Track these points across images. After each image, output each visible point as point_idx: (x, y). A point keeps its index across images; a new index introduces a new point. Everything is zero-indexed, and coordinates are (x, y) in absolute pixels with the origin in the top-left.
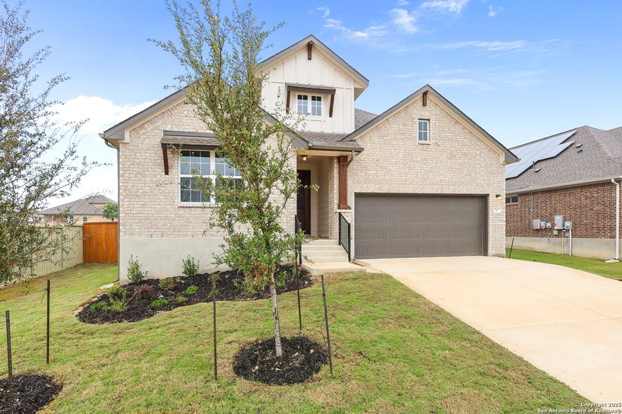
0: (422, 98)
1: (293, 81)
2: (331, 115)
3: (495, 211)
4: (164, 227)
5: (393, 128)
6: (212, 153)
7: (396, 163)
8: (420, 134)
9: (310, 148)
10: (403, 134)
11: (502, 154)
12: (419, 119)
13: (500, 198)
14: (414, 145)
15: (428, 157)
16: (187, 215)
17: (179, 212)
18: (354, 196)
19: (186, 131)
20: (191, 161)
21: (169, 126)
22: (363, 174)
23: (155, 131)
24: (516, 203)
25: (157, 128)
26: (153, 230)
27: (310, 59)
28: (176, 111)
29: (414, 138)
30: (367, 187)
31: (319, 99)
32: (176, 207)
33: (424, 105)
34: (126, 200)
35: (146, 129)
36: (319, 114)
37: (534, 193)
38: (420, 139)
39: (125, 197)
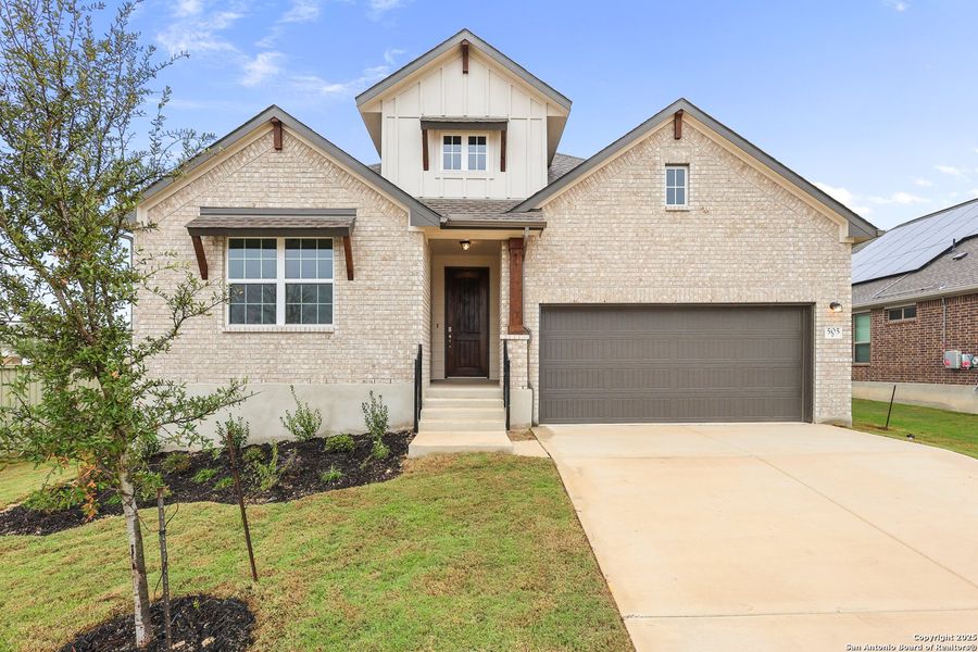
0: (672, 126)
1: (435, 112)
2: (503, 169)
3: (828, 336)
4: (200, 366)
5: (615, 182)
6: (281, 241)
7: (621, 249)
8: (670, 192)
9: (443, 226)
10: (635, 194)
11: (844, 223)
12: (666, 165)
13: (838, 309)
14: (657, 213)
15: (684, 235)
16: (236, 346)
17: (225, 341)
18: (538, 311)
19: (237, 206)
20: (244, 255)
21: (209, 199)
22: (556, 270)
23: (187, 209)
24: (912, 319)
25: (190, 204)
26: (183, 371)
27: (465, 72)
28: (220, 174)
29: (658, 200)
30: (564, 293)
31: (482, 141)
32: (220, 332)
33: (677, 137)
34: (142, 322)
35: (173, 206)
36: (482, 167)
37: (949, 299)
38: (670, 201)
39: (141, 318)
